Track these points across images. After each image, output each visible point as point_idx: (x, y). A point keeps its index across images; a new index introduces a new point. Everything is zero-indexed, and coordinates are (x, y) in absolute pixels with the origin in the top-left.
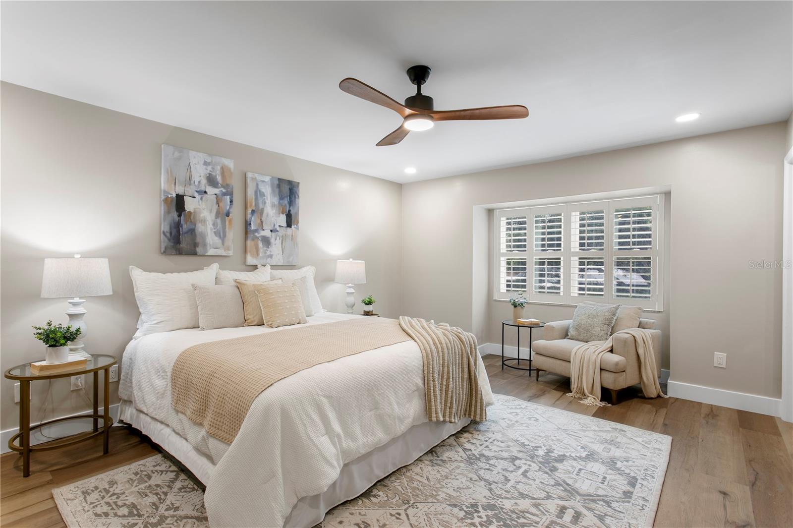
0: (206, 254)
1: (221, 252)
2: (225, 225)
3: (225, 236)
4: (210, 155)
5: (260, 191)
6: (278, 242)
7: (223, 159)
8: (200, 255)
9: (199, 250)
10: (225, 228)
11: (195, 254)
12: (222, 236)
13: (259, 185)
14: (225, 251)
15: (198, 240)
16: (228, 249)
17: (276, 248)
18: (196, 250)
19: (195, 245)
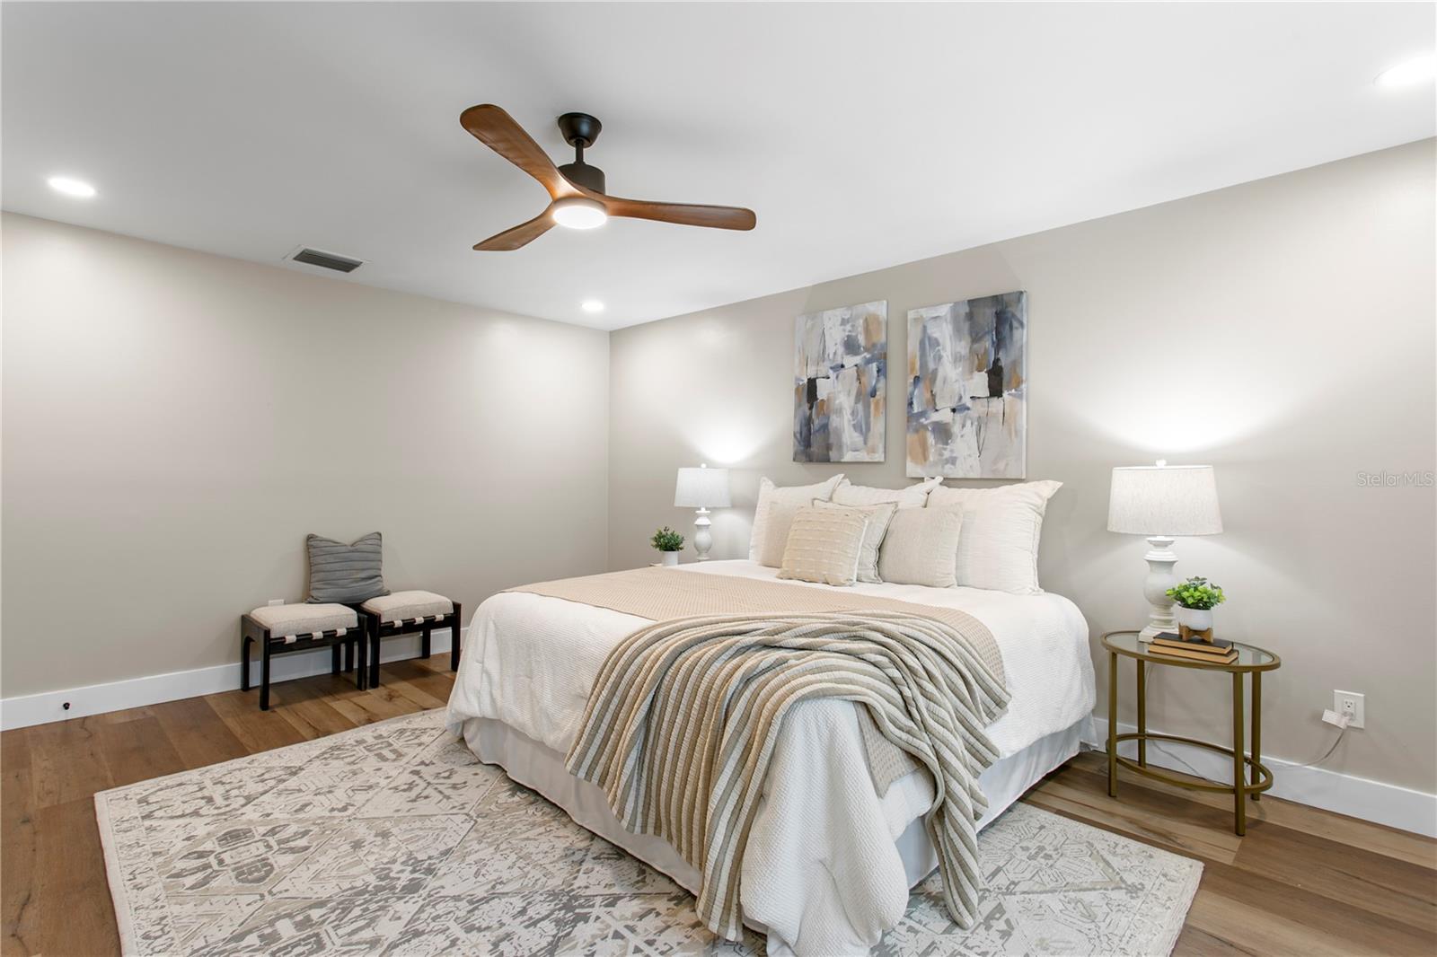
0: (843, 460)
1: (863, 456)
2: (869, 413)
3: (868, 429)
4: (849, 307)
5: (929, 338)
6: (970, 430)
7: (867, 305)
8: (834, 462)
9: (833, 455)
10: (869, 417)
11: (827, 460)
12: (864, 430)
13: (929, 326)
14: (868, 454)
15: (832, 440)
16: (873, 451)
17: (964, 443)
18: (828, 455)
19: (828, 447)
